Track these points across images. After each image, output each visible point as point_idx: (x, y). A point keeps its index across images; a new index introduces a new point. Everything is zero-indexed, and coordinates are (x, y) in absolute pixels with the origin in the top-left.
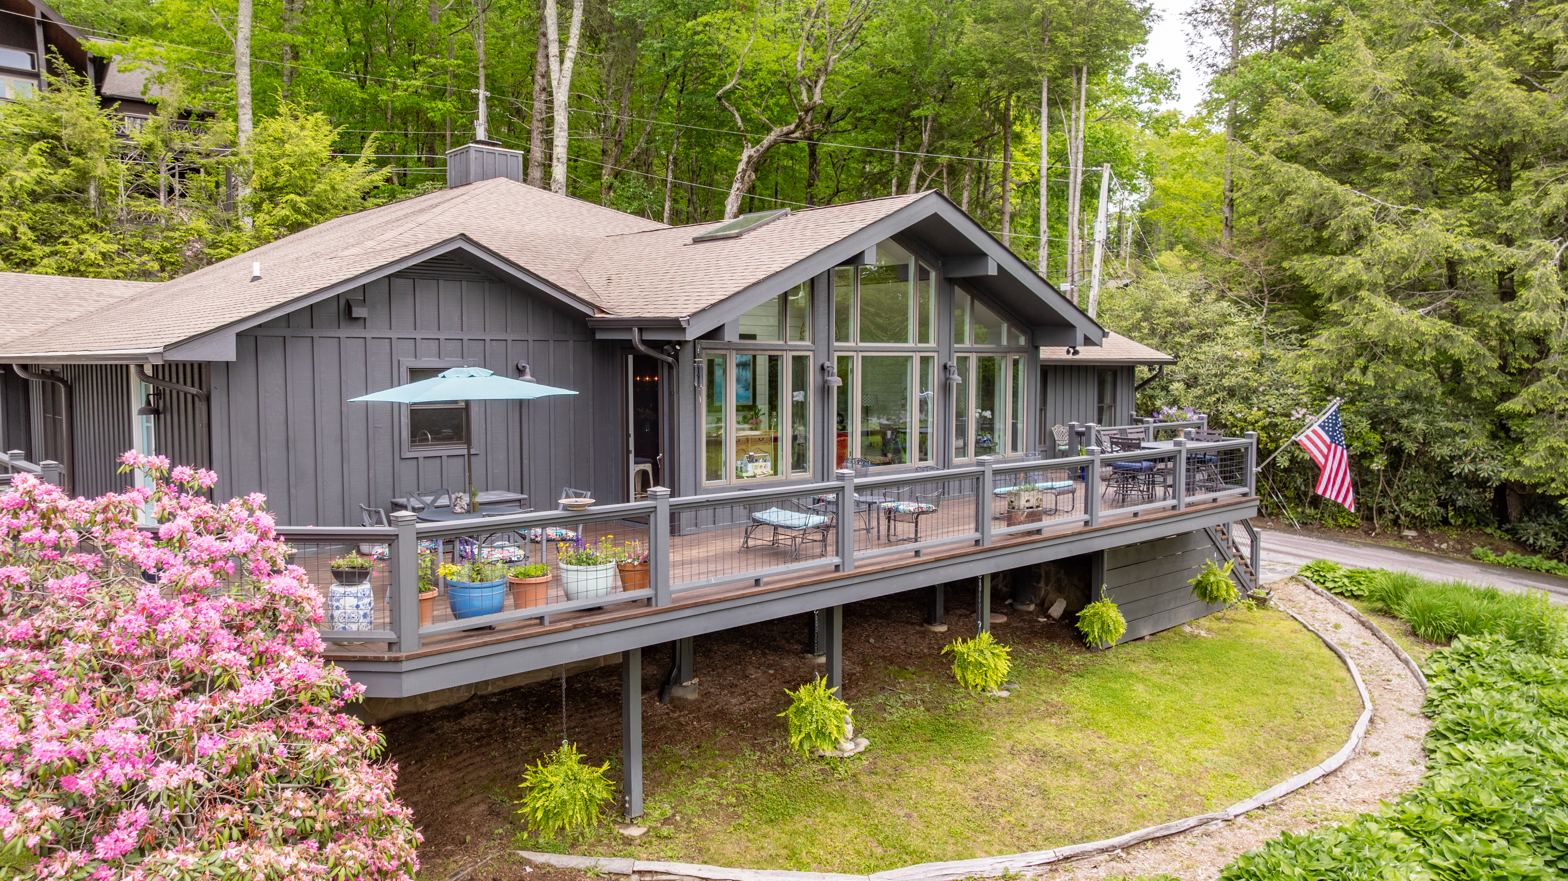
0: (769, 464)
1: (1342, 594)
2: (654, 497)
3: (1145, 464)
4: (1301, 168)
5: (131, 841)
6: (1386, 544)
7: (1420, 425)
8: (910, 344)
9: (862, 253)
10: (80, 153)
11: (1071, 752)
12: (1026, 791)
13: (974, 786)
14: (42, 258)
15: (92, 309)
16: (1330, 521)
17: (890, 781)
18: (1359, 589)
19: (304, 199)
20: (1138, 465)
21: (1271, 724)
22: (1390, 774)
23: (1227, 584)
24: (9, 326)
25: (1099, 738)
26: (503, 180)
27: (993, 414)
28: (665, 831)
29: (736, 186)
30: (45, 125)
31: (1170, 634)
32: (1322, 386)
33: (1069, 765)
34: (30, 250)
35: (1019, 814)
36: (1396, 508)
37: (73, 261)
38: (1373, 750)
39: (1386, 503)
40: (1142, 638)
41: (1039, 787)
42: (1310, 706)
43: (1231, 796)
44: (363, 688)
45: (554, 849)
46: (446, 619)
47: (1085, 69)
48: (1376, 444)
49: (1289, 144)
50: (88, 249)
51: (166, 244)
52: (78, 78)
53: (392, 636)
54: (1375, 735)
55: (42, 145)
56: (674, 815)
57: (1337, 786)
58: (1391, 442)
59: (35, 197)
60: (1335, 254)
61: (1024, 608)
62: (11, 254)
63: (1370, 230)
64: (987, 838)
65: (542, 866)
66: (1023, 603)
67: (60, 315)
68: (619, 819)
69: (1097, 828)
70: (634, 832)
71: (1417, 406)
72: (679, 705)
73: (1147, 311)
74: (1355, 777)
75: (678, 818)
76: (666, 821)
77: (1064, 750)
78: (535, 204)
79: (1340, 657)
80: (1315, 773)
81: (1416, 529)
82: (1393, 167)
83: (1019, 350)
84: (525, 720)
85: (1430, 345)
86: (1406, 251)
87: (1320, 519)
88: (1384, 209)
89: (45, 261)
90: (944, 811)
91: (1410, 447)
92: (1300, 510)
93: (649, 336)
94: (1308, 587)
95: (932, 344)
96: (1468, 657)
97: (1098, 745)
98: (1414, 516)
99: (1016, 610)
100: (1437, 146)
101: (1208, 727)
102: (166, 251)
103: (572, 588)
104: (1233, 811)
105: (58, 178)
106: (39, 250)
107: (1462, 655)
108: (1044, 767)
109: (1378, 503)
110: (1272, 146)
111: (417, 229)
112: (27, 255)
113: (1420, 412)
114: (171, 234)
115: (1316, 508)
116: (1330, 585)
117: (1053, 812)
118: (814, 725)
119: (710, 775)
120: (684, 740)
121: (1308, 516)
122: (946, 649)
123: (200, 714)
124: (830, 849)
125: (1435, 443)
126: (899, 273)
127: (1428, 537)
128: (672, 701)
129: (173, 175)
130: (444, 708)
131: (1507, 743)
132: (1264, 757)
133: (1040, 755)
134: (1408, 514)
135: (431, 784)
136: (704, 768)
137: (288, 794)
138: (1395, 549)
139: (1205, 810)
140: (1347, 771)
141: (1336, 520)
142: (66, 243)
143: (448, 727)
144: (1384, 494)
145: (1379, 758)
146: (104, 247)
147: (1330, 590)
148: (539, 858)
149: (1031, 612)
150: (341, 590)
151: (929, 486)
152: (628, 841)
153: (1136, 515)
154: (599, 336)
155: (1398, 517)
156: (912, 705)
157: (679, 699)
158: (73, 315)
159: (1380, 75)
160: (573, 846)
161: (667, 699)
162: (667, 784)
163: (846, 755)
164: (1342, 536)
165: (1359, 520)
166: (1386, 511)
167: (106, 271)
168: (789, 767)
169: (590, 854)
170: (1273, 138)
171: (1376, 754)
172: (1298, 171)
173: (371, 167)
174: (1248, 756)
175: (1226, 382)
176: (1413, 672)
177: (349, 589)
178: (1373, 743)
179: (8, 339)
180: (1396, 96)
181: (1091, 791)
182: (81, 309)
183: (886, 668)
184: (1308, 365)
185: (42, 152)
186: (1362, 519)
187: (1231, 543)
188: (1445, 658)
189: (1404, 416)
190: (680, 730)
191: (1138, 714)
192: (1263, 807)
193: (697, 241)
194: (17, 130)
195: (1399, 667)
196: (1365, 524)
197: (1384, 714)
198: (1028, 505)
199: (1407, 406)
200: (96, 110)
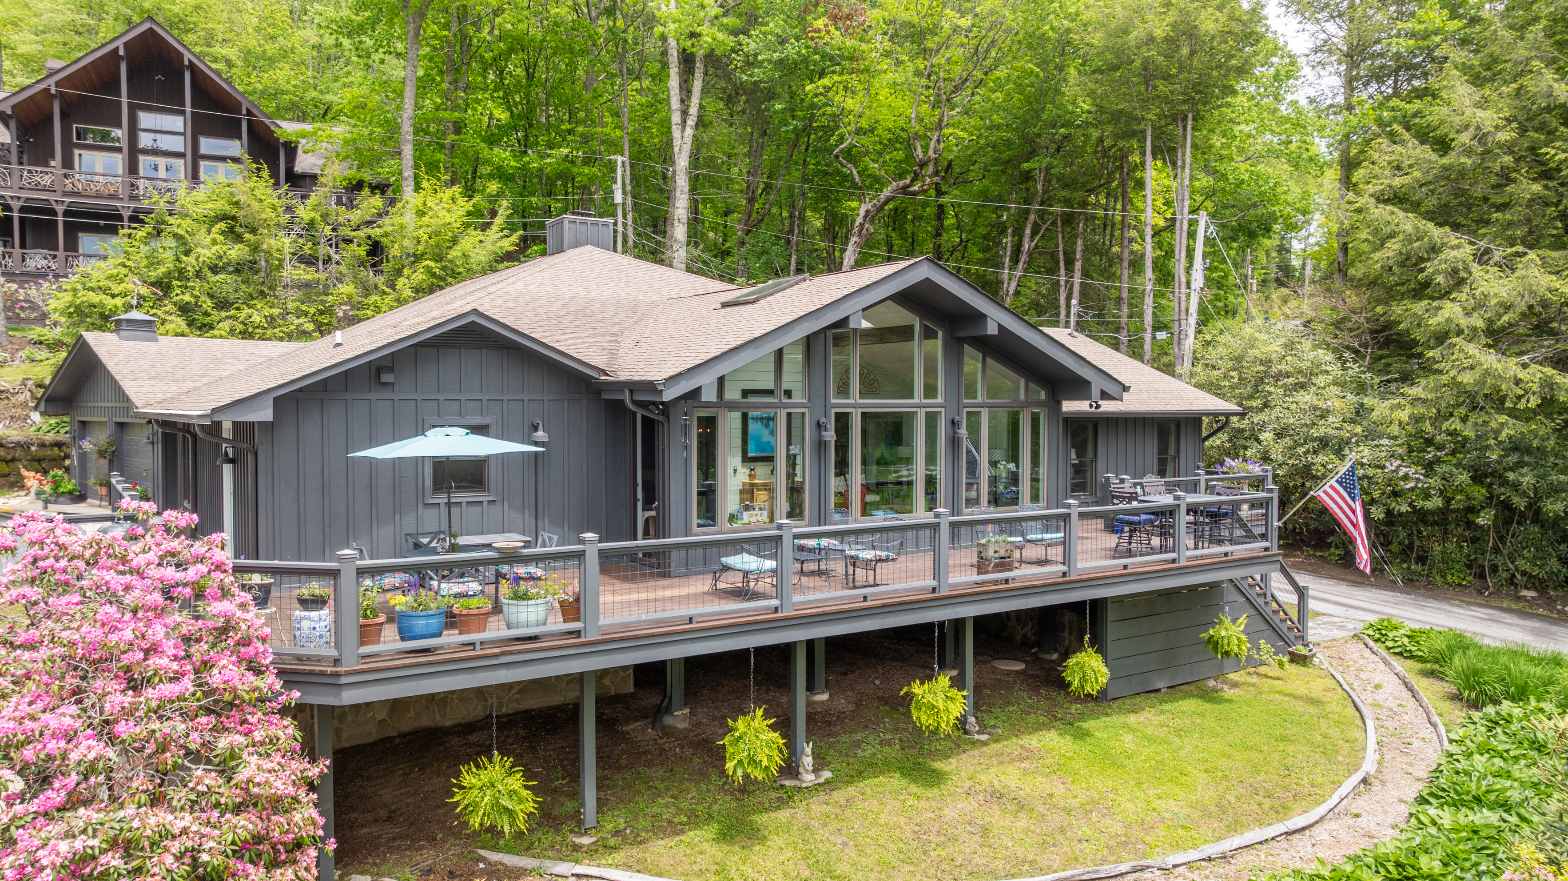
0: (765, 513)
1: (1400, 654)
2: (582, 542)
3: (1144, 517)
4: (1396, 210)
5: (59, 799)
6: (1499, 605)
7: (1527, 479)
8: (916, 401)
9: (848, 317)
10: (254, 231)
11: (1029, 795)
12: (968, 828)
13: (918, 821)
14: (218, 322)
15: (242, 368)
16: (1438, 578)
17: (839, 811)
18: (1419, 650)
19: (439, 265)
20: (1136, 518)
21: (1252, 780)
22: (1365, 836)
23: (1239, 639)
24: (172, 383)
25: (1063, 783)
26: (589, 247)
27: (1017, 467)
28: (612, 842)
29: (854, 239)
30: (227, 208)
31: (1192, 688)
32: (1422, 437)
33: (1021, 807)
34: (210, 315)
35: (952, 849)
36: (1511, 566)
37: (242, 323)
38: (1355, 811)
39: (1499, 561)
40: (1158, 690)
41: (982, 826)
42: (1304, 764)
43: (1177, 846)
44: (298, 694)
45: (510, 850)
46: (395, 641)
47: (1190, 116)
48: (1481, 498)
49: (1390, 186)
50: (256, 313)
51: (321, 307)
52: (255, 166)
53: (334, 653)
54: (1366, 797)
55: (222, 225)
56: (625, 829)
57: (1301, 843)
58: (1498, 496)
59: (214, 269)
60: (1433, 298)
61: (1047, 657)
62: (194, 320)
63: (1470, 273)
64: (912, 868)
65: (496, 863)
66: (1048, 652)
67: (213, 373)
68: (576, 829)
69: (1026, 867)
70: (586, 841)
71: (1526, 458)
72: (669, 732)
73: (1239, 359)
74: (1325, 836)
75: (628, 831)
76: (617, 833)
77: (1021, 793)
78: (611, 270)
79: (1362, 717)
80: (1280, 828)
81: (1536, 590)
82: (1502, 207)
83: (1039, 404)
84: (524, 738)
85: (1534, 393)
86: (1505, 295)
87: (1428, 575)
88: (1487, 251)
89: (221, 325)
90: (882, 842)
91: (1520, 503)
92: (1405, 565)
93: (639, 397)
94: (1366, 644)
95: (940, 400)
96: (1497, 723)
97: (1059, 790)
98: (1531, 576)
99: (1039, 659)
100: (1551, 184)
101: (1183, 779)
102: (321, 313)
103: (513, 618)
104: (1171, 860)
105: (236, 252)
106: (216, 315)
107: (1491, 721)
108: (996, 807)
109: (1489, 561)
110: (1371, 189)
111: (486, 298)
112: (207, 320)
113: (1528, 464)
114: (325, 298)
115: (1424, 564)
116: (1390, 644)
117: (987, 850)
118: (746, 753)
119: (672, 797)
120: (662, 764)
121: (1414, 572)
122: (905, 689)
123: (126, 705)
124: (759, 868)
125: (1547, 498)
126: (904, 333)
127: (1550, 598)
128: (663, 728)
129: (331, 246)
130: (460, 725)
131: (1484, 810)
132: (1230, 811)
133: (997, 796)
134: (1524, 573)
135: (426, 789)
136: (668, 789)
137: (199, 773)
138: (1508, 610)
139: (1144, 856)
140: (1316, 830)
141: (1444, 577)
142: (238, 309)
143: (456, 741)
144: (1496, 551)
145: (1359, 820)
146: (267, 311)
147: (1389, 649)
148: (494, 857)
149: (1053, 661)
150: (303, 614)
151: (891, 535)
152: (577, 848)
153: (1125, 567)
154: (605, 396)
155: (1513, 576)
156: (889, 743)
157: (669, 726)
158: (226, 373)
159: (1480, 113)
160: (528, 849)
161: (658, 726)
162: (630, 801)
163: (804, 785)
164: (1450, 594)
165: (1470, 578)
166: (1500, 568)
167: (269, 332)
168: (749, 793)
169: (539, 857)
170: (1374, 181)
171: (1357, 816)
172: (1393, 213)
173: (506, 232)
174: (1213, 808)
175: (1315, 433)
176: (1438, 736)
177: (307, 614)
178: (1360, 804)
179: (169, 395)
180: (1500, 134)
181: (1034, 832)
182: (233, 368)
183: (878, 708)
184: (1404, 415)
185: (223, 233)
186: (1475, 576)
187: (1269, 598)
188: (1474, 723)
189: (1512, 469)
190: (661, 755)
191: (1114, 763)
192: (1210, 859)
193: (725, 305)
194: (206, 212)
195: (1427, 731)
196: (1478, 582)
197: (1388, 777)
198: (997, 555)
199: (1513, 458)
200: (270, 191)
